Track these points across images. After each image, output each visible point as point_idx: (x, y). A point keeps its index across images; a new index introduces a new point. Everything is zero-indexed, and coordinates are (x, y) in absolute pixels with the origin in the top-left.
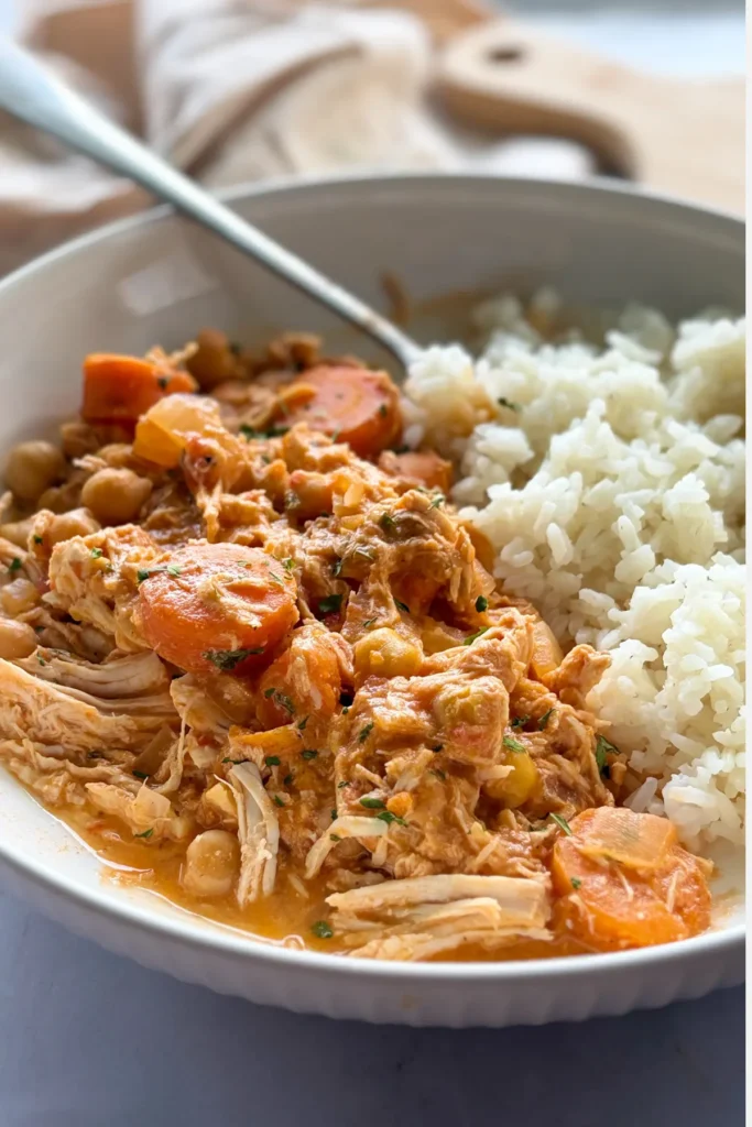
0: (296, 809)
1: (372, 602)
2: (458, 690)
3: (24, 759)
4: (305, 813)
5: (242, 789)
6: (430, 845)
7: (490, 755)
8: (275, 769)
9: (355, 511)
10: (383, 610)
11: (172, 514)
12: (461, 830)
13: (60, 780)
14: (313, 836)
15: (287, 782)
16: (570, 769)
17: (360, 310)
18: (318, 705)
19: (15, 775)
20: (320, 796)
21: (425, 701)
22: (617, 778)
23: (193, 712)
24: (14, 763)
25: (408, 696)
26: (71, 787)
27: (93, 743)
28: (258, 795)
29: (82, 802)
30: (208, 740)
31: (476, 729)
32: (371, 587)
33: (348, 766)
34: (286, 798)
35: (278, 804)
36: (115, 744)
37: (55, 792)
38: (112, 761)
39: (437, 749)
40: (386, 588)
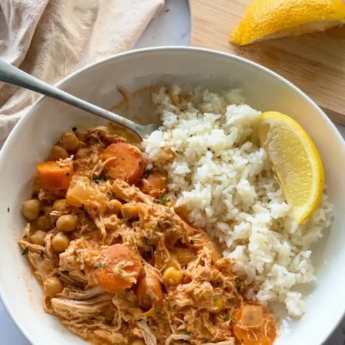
0: (159, 330)
1: (162, 254)
2: (199, 290)
3: (72, 326)
4: (162, 331)
5: (143, 329)
6: (200, 336)
7: (210, 306)
8: (150, 320)
9: (148, 220)
10: (165, 256)
11: (88, 227)
12: (208, 330)
13: (85, 330)
14: (166, 337)
15: (155, 323)
16: (230, 295)
17: (120, 118)
18: (158, 299)
19: (71, 332)
20: (165, 325)
21: (190, 295)
22: (242, 290)
23: (120, 305)
24: (69, 328)
25: (184, 293)
26: (89, 332)
27: (90, 316)
28: (147, 330)
29: (94, 336)
30: (127, 313)
31: (207, 301)
32: (160, 249)
33: (172, 318)
34: (155, 328)
35: (154, 330)
36: (97, 314)
37: (85, 335)
38: (98, 321)
39: (196, 308)
40: (164, 248)
